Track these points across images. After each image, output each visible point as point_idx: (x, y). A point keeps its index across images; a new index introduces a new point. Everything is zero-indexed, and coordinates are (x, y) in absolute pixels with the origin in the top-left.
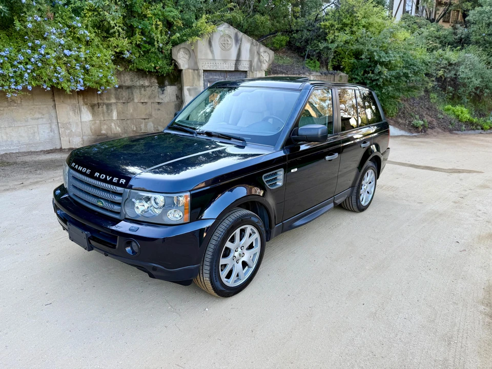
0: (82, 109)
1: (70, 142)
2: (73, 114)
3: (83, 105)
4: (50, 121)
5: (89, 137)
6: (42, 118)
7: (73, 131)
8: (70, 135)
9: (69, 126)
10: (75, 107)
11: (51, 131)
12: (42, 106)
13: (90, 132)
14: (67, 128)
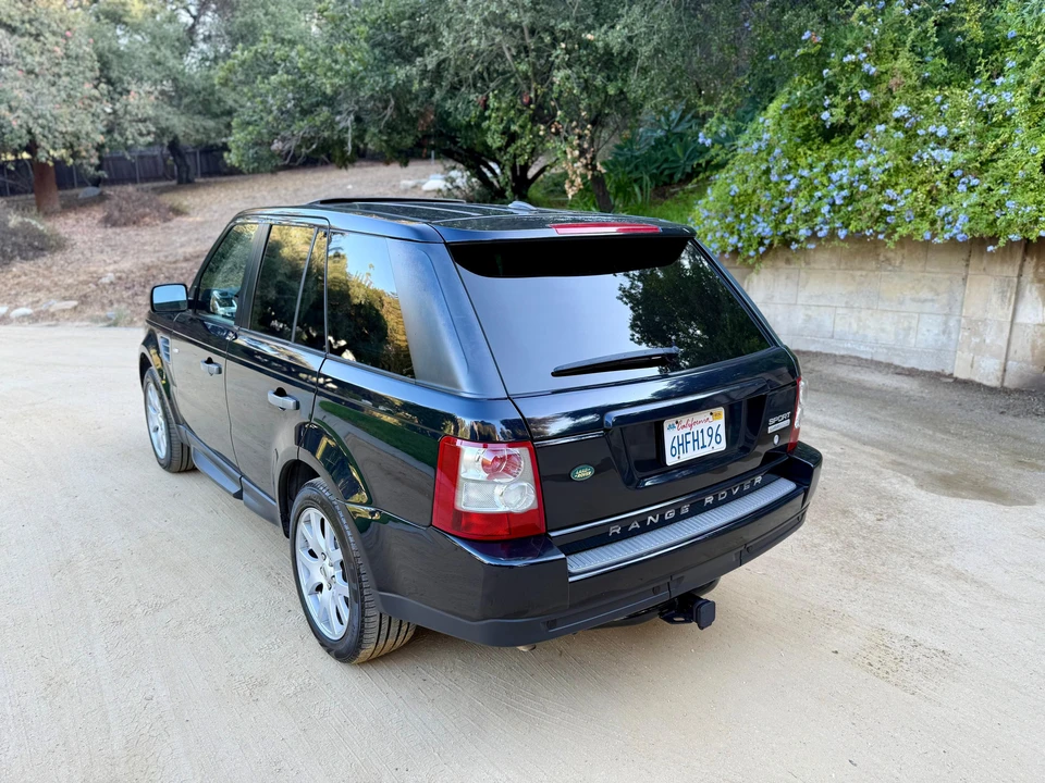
0: (1027, 293)
1: (972, 367)
2: (999, 302)
3: (1032, 282)
4: (947, 310)
5: (1024, 365)
6: (932, 300)
7: (988, 341)
8: (978, 350)
9: (981, 329)
10: (1008, 286)
11: (944, 332)
12: (940, 275)
13: (1029, 353)
14: (976, 333)
